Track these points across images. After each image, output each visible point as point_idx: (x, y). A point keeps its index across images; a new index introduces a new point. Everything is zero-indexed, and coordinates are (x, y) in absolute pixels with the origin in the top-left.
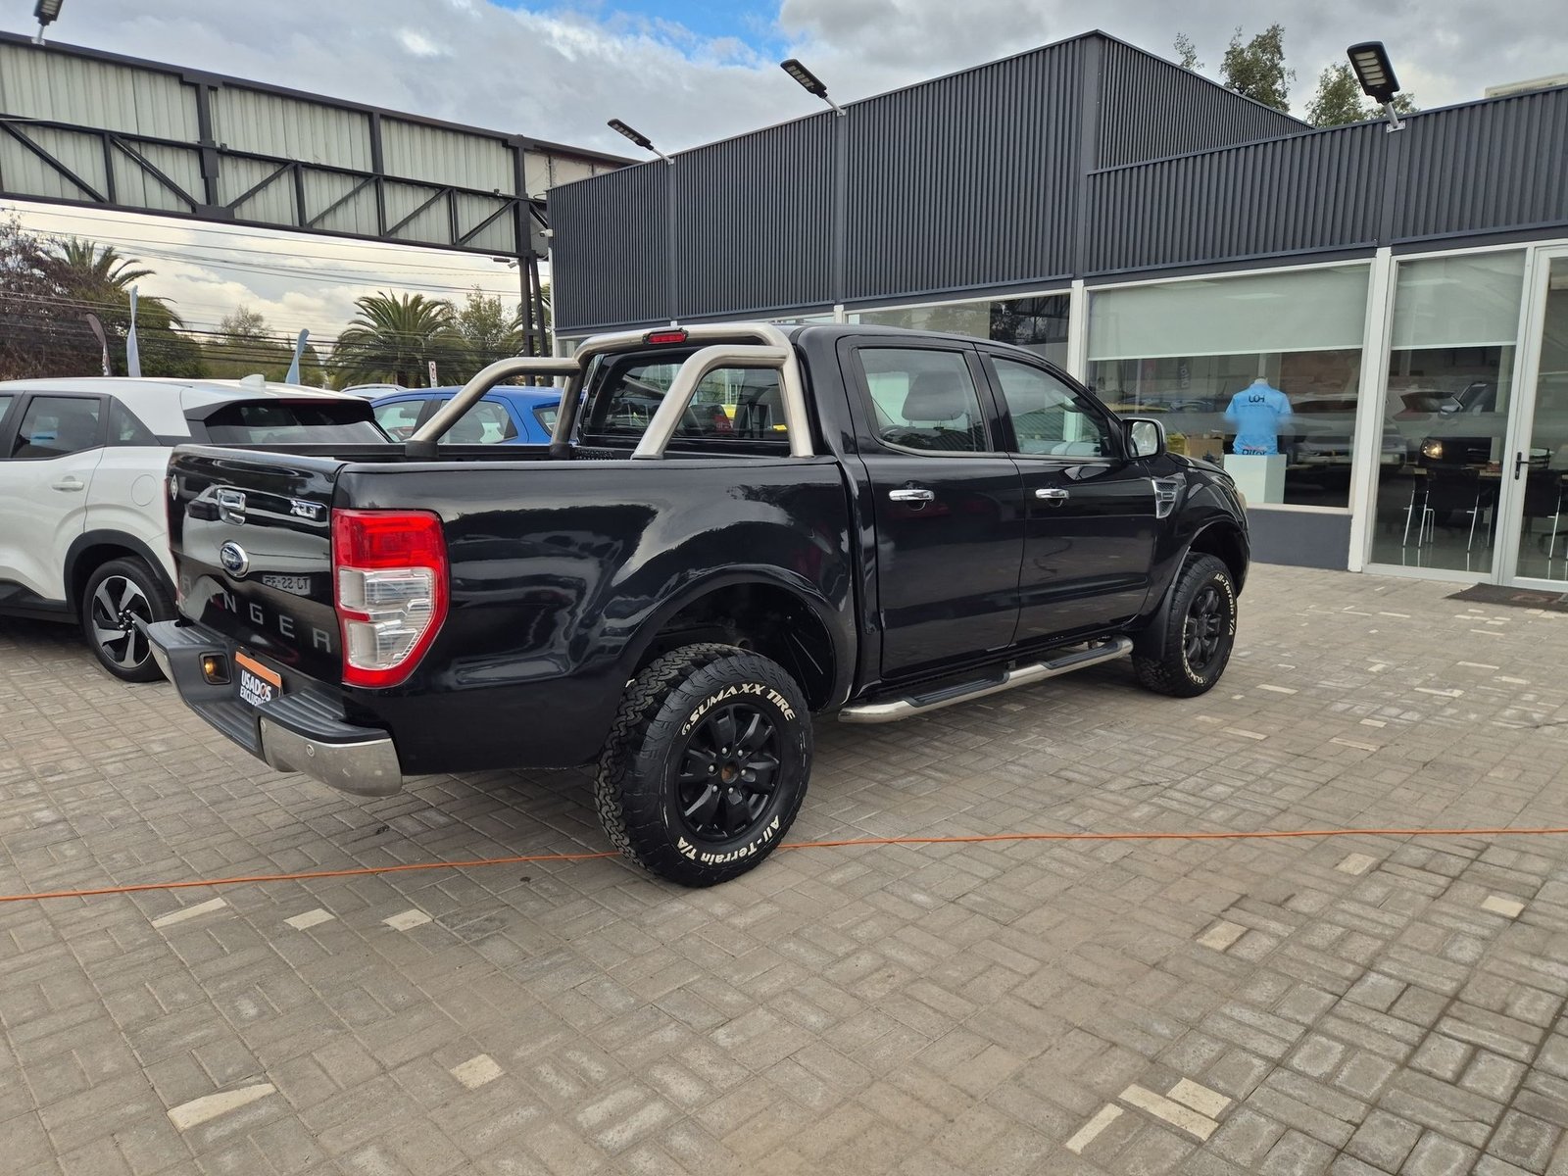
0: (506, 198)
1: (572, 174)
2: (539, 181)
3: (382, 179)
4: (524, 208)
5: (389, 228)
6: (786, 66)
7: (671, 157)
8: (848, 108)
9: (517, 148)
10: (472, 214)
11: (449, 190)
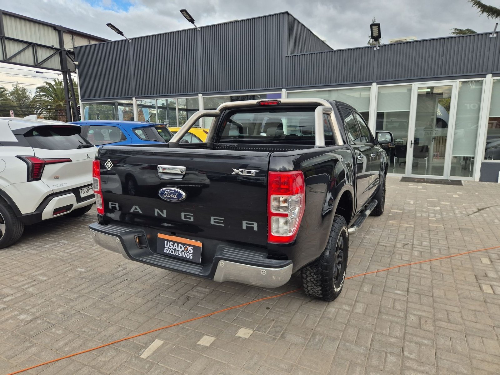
0: (56, 49)
1: (82, 42)
2: (69, 44)
3: (4, 38)
4: (64, 53)
5: (8, 57)
6: (181, 11)
7: (130, 39)
8: (201, 28)
9: (60, 30)
10: (43, 54)
11: (33, 44)
